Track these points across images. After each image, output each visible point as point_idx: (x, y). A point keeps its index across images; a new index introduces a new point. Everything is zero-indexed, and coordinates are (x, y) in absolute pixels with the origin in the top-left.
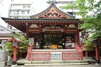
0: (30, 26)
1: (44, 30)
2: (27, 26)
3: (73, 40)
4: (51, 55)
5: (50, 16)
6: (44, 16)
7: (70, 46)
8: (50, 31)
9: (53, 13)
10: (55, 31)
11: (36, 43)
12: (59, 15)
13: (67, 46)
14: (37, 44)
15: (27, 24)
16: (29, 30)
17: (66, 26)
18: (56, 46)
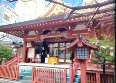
2: (24, 33)
16: (27, 39)
17: (70, 28)
18: (55, 59)
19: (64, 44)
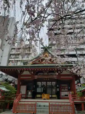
0: (22, 73)
1: (36, 77)
2: (19, 73)
3: (69, 88)
4: (40, 106)
5: (44, 61)
6: (38, 62)
7: (66, 95)
8: (44, 78)
10: (49, 78)
11: (28, 91)
13: (63, 95)
14: (30, 93)
15: (19, 71)
16: (21, 77)
18: (48, 95)
19: (51, 82)
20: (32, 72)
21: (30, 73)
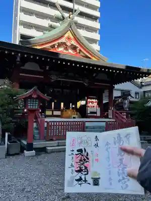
0: (23, 66)
1: (54, 78)
2: (18, 63)
9: (68, 44)
12: (80, 50)
15: (18, 59)
16: (21, 74)
20: (47, 68)
21: (41, 68)
